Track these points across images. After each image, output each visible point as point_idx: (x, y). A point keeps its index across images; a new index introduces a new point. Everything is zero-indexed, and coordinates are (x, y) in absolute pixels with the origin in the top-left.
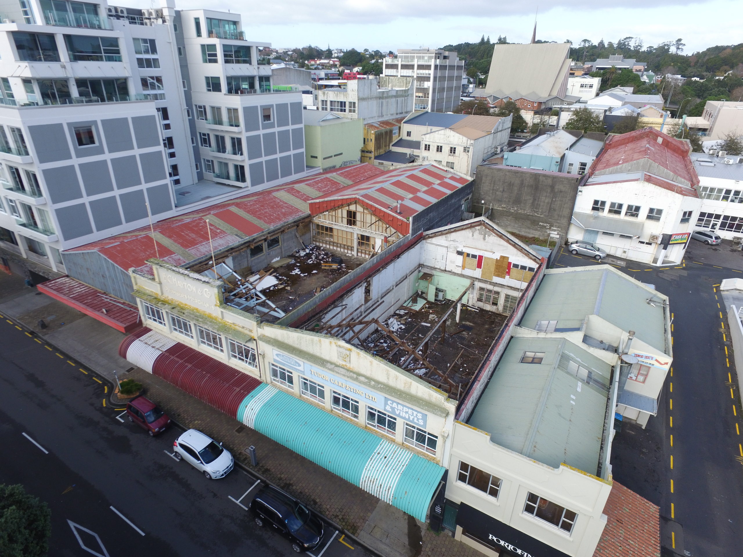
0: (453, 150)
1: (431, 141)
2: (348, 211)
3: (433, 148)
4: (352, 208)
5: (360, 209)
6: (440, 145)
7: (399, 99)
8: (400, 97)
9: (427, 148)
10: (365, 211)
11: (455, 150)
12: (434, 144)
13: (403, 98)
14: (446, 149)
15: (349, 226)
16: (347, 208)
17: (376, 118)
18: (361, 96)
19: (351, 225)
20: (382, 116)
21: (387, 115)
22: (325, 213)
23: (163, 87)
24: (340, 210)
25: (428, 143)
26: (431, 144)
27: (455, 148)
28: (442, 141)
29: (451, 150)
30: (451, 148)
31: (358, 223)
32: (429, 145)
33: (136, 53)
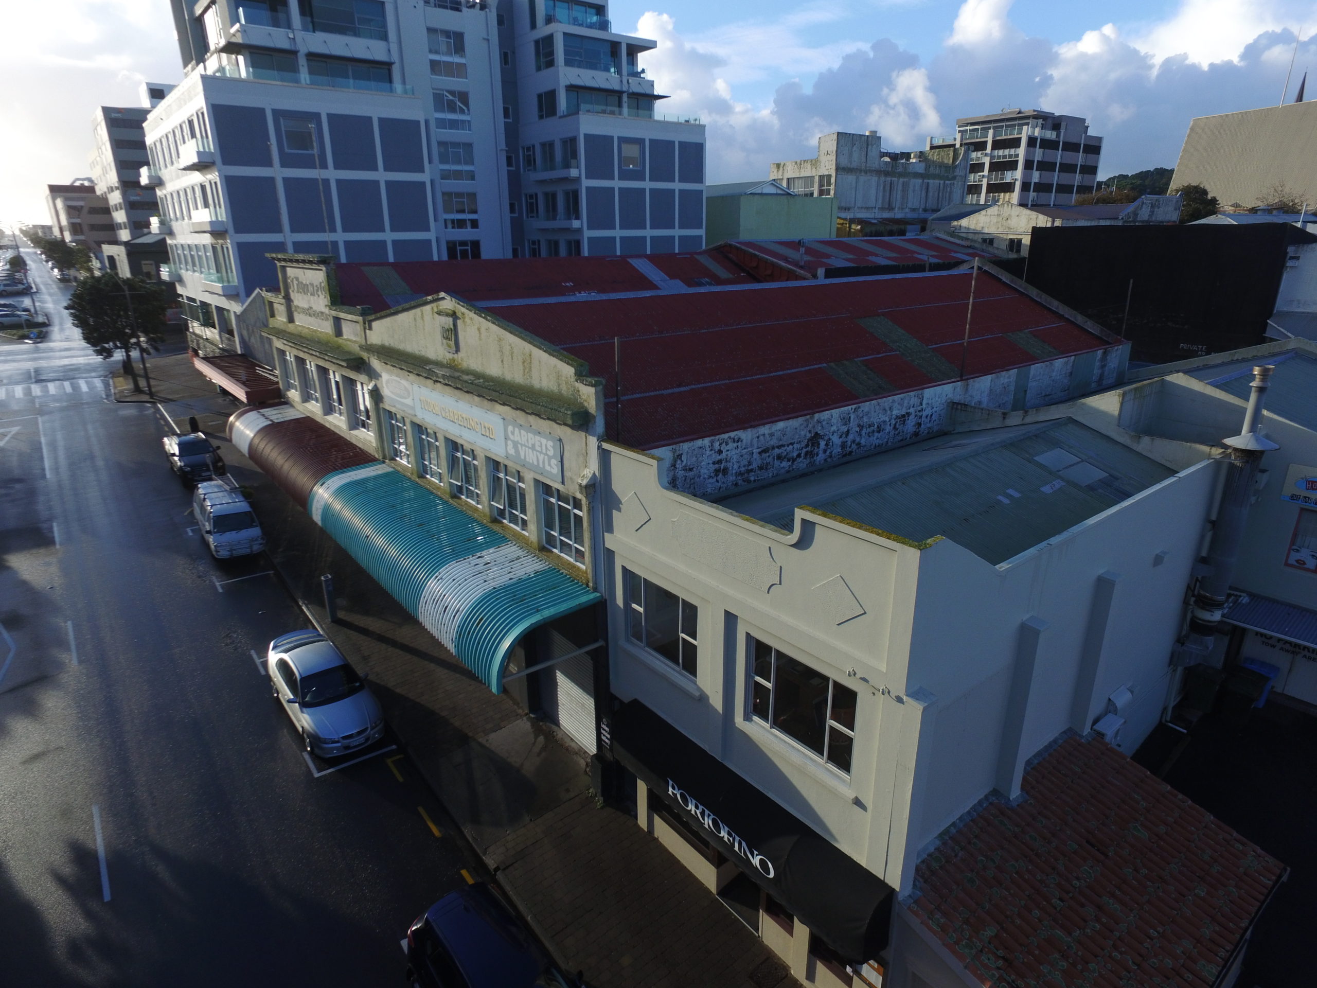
0: (1015, 246)
1: (971, 230)
6: (988, 237)
7: (931, 181)
8: (934, 179)
11: (1019, 246)
12: (976, 236)
13: (942, 182)
14: (1001, 245)
17: (876, 210)
18: (844, 162)
20: (890, 208)
21: (902, 209)
23: (468, 110)
27: (1019, 241)
28: (993, 229)
29: (1011, 246)
30: (1012, 241)
33: (431, 51)
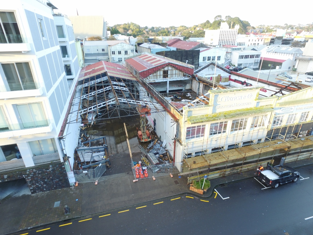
0: (126, 52)
1: (115, 49)
2: (164, 71)
3: (117, 53)
4: (166, 69)
5: (170, 68)
6: (119, 50)
9: (114, 53)
10: (173, 69)
11: (127, 52)
12: (116, 51)
14: (123, 52)
15: (164, 79)
16: (163, 69)
19: (165, 78)
22: (150, 76)
24: (159, 72)
25: (113, 51)
26: (115, 51)
27: (127, 51)
28: (120, 49)
29: (125, 52)
30: (125, 51)
31: (169, 76)
32: (114, 52)
